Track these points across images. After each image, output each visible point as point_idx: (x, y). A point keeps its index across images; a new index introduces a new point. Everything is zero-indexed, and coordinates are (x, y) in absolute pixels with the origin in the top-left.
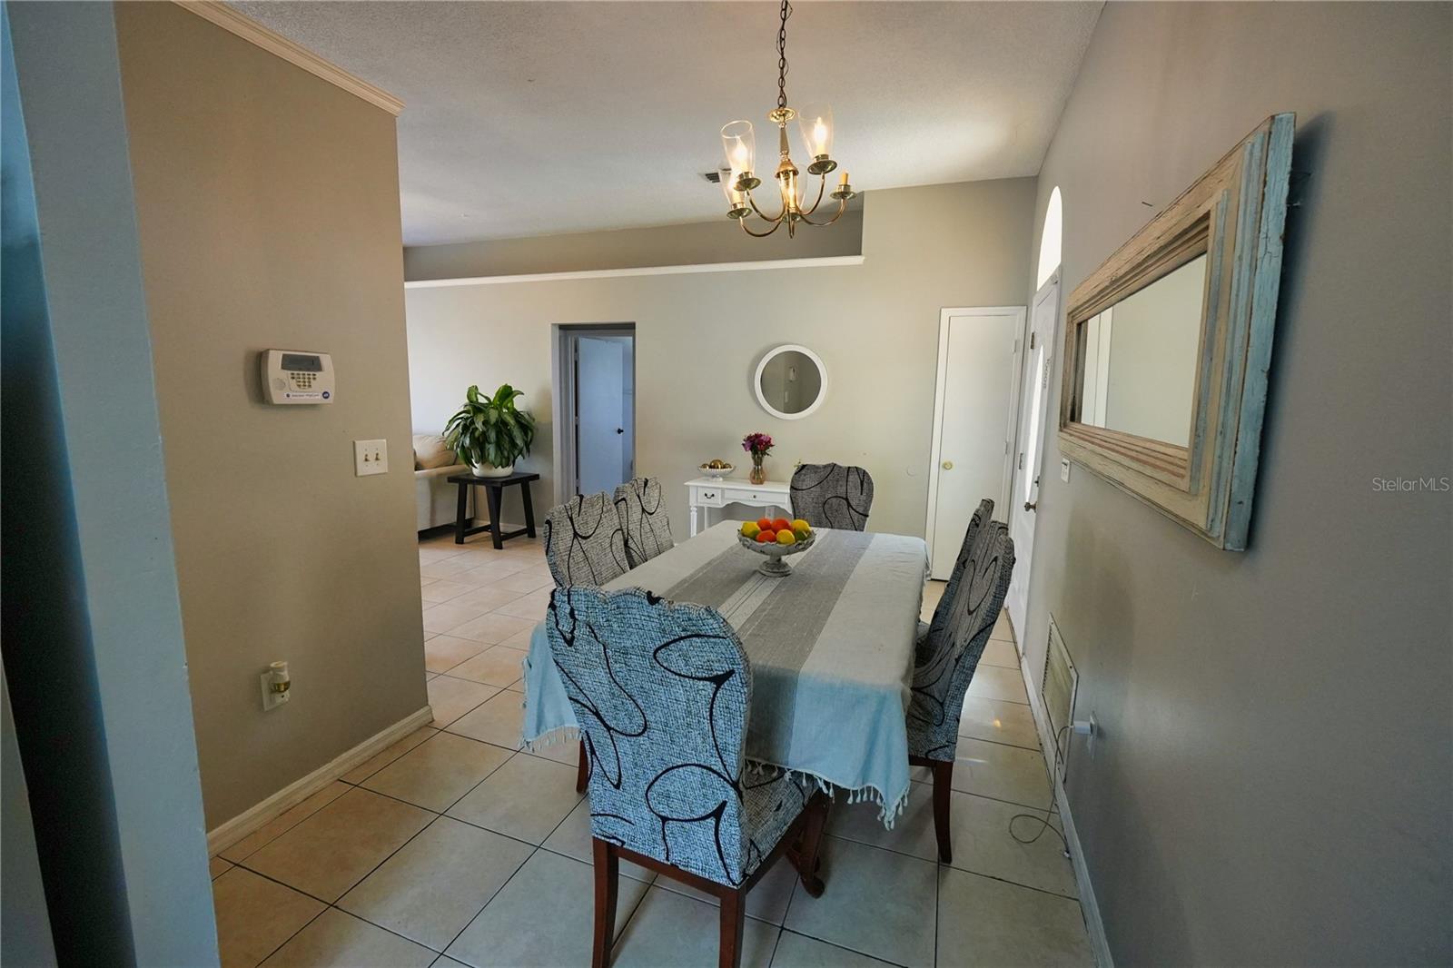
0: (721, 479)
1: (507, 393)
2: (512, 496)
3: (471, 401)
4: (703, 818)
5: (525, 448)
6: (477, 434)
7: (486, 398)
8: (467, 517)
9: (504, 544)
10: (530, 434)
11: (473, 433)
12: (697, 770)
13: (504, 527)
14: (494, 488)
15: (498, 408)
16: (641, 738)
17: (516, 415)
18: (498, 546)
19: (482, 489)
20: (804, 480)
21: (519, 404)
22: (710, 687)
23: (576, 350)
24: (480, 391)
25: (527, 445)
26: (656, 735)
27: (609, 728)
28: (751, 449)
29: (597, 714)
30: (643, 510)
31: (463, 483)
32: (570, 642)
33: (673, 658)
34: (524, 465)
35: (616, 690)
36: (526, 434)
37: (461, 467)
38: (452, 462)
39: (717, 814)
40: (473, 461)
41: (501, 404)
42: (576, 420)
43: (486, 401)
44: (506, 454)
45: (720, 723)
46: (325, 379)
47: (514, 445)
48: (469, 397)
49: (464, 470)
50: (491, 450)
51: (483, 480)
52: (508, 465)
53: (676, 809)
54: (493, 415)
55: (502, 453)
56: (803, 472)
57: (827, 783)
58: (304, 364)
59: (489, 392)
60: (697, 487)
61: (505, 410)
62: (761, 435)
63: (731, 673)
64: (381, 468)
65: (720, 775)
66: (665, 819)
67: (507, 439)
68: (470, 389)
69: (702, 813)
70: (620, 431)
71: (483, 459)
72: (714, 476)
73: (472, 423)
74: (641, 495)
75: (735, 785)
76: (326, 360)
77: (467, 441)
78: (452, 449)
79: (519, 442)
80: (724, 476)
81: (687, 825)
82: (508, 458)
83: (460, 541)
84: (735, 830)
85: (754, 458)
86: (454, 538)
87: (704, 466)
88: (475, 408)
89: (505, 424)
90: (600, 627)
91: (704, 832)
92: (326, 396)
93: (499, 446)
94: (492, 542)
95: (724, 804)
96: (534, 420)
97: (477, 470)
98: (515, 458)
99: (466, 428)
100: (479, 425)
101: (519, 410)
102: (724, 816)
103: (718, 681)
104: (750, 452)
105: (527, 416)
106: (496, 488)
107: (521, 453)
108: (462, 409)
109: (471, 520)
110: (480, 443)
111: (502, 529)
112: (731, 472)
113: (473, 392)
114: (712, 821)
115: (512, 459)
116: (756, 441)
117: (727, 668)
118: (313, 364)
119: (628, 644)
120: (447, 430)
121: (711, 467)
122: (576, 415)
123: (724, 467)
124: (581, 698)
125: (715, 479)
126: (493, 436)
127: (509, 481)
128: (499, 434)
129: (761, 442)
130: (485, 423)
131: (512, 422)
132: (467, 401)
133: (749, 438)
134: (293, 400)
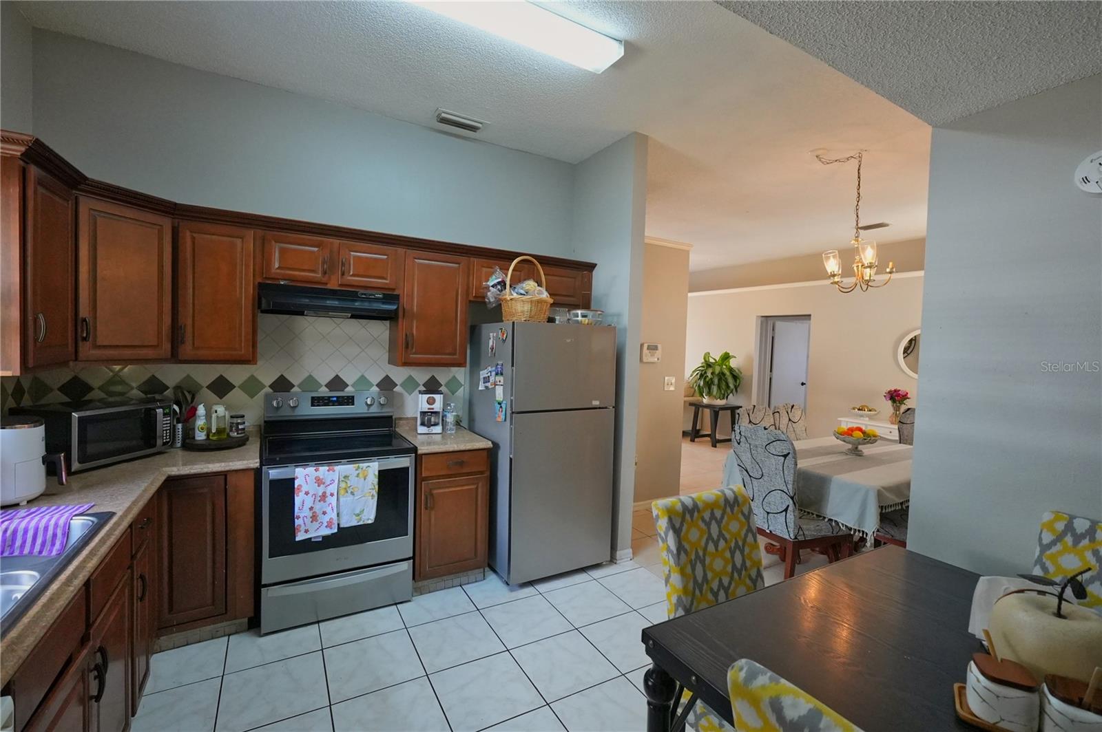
0: (867, 419)
1: (726, 357)
2: (725, 417)
3: (705, 361)
4: (781, 512)
5: (734, 390)
6: (707, 379)
7: (714, 359)
8: (698, 428)
9: (718, 445)
10: (738, 381)
11: (705, 379)
12: (780, 492)
13: (718, 437)
14: (714, 411)
15: (721, 365)
16: (761, 480)
17: (731, 370)
18: (714, 446)
19: (707, 412)
20: (908, 418)
21: (733, 363)
22: (783, 458)
23: (773, 330)
24: (711, 355)
25: (736, 388)
26: (765, 478)
27: (750, 476)
28: (890, 399)
29: (747, 471)
30: (790, 420)
31: (698, 407)
32: (739, 444)
33: (771, 448)
34: (733, 400)
35: (753, 461)
36: (736, 381)
37: (697, 398)
38: (692, 394)
39: (786, 510)
40: (704, 394)
41: (723, 362)
42: (771, 375)
43: (714, 361)
44: (723, 392)
45: (786, 472)
46: (659, 353)
47: (728, 387)
48: (704, 358)
49: (698, 400)
50: (715, 389)
51: (707, 406)
52: (723, 398)
53: (773, 509)
54: (717, 369)
55: (721, 391)
56: (908, 412)
57: (843, 524)
58: (653, 348)
59: (716, 356)
60: (847, 422)
61: (724, 367)
62: (899, 391)
63: (789, 453)
64: (672, 388)
65: (786, 494)
66: (768, 513)
67: (724, 383)
68: (705, 354)
69: (781, 510)
70: (803, 384)
71: (709, 394)
72: (862, 416)
73: (705, 373)
74: (789, 412)
75: (792, 498)
76: (660, 347)
77: (702, 383)
78: (693, 387)
79: (732, 386)
80: (871, 418)
81: (776, 515)
82: (724, 395)
83: (692, 441)
84: (792, 517)
85: (893, 406)
86: (689, 439)
87: (854, 409)
88: (708, 365)
89: (724, 374)
90: (749, 438)
91: (781, 518)
92: (658, 359)
93: (719, 387)
94: (711, 444)
95: (788, 506)
96: (741, 373)
97: (706, 400)
98: (728, 395)
99: (702, 376)
100: (709, 375)
101: (732, 367)
102: (788, 511)
103: (785, 456)
104: (890, 402)
105: (737, 371)
106: (716, 411)
107: (732, 392)
108: (700, 365)
109: (699, 430)
110: (709, 384)
111: (717, 438)
112: (876, 415)
113: (707, 355)
114: (784, 513)
115: (726, 395)
116: (894, 394)
117: (788, 452)
118: (656, 348)
119: (757, 443)
120: (691, 376)
121: (859, 410)
122: (771, 371)
123: (870, 411)
124: (741, 464)
125: (862, 418)
126: (716, 381)
127: (724, 408)
128: (720, 380)
129: (898, 395)
130: (712, 373)
131: (728, 373)
132: (703, 361)
133: (890, 392)
134: (648, 361)
